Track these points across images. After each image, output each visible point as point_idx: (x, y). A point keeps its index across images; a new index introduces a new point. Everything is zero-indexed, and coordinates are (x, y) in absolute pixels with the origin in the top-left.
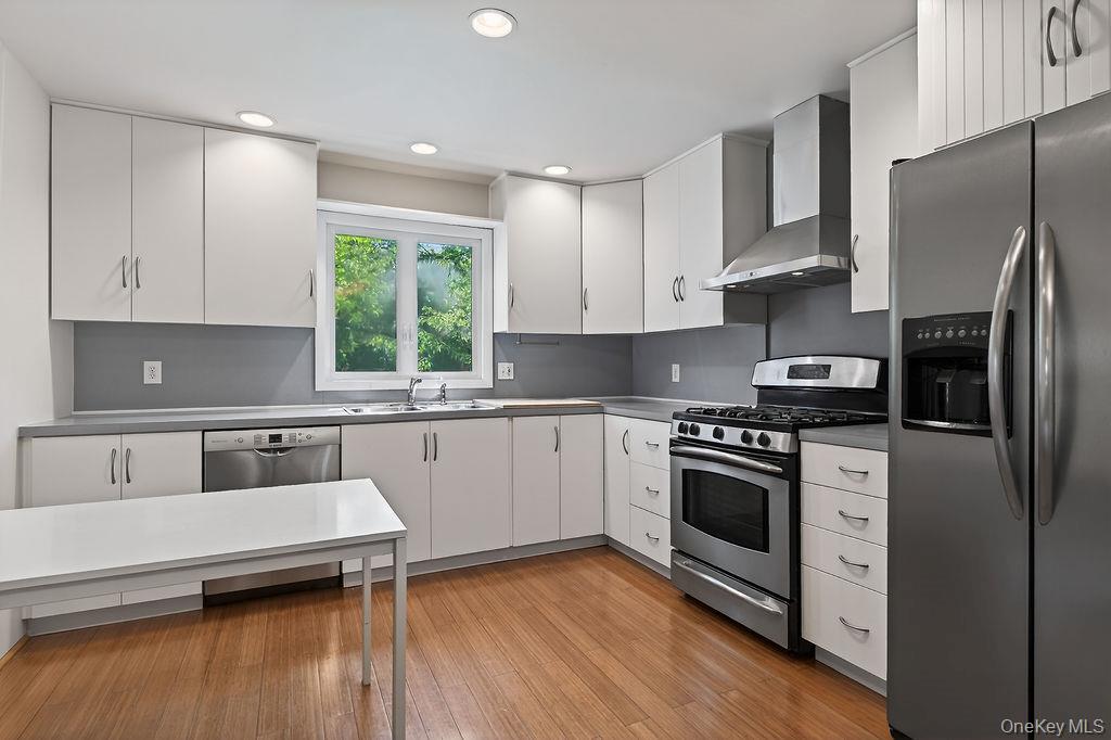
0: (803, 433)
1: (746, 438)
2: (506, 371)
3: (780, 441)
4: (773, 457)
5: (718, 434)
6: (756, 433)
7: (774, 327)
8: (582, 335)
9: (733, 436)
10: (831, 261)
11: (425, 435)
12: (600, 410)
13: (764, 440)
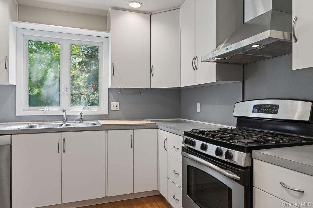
0: (255, 153)
1: (218, 152)
2: (114, 106)
3: (239, 158)
4: (233, 167)
5: (204, 147)
6: (224, 150)
7: (247, 83)
8: (151, 89)
9: (211, 149)
10: (278, 35)
11: (59, 140)
12: (155, 127)
13: (229, 156)
